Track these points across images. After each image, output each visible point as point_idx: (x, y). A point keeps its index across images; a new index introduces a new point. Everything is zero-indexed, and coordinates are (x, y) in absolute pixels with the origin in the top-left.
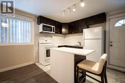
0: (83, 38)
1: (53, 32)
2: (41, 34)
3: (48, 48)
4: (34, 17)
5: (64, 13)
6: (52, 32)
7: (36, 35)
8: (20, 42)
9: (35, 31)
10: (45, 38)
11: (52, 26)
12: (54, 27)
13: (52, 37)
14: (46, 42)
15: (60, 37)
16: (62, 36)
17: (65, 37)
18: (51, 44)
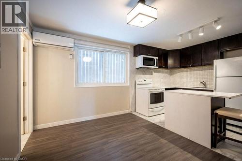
0: (214, 76)
1: (157, 66)
2: (139, 71)
3: (152, 91)
4: (129, 47)
5: (180, 38)
6: (155, 67)
7: (132, 72)
8: (115, 82)
9: (131, 66)
10: (143, 77)
11: (155, 58)
12: (157, 58)
13: (152, 74)
14: (145, 82)
15: (164, 74)
16: (166, 73)
17: (171, 74)
18: (151, 86)
